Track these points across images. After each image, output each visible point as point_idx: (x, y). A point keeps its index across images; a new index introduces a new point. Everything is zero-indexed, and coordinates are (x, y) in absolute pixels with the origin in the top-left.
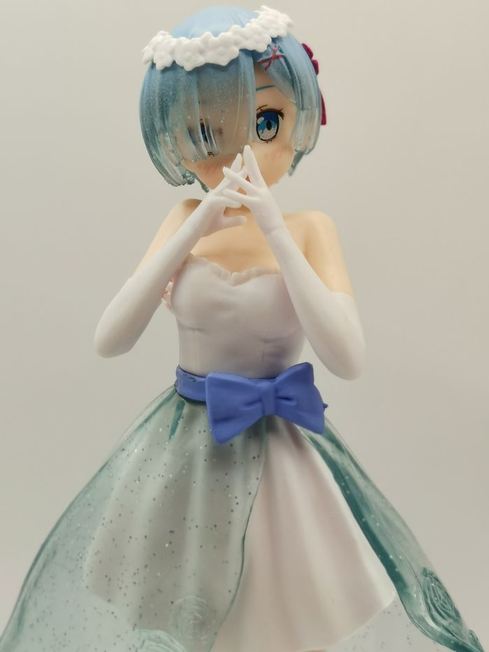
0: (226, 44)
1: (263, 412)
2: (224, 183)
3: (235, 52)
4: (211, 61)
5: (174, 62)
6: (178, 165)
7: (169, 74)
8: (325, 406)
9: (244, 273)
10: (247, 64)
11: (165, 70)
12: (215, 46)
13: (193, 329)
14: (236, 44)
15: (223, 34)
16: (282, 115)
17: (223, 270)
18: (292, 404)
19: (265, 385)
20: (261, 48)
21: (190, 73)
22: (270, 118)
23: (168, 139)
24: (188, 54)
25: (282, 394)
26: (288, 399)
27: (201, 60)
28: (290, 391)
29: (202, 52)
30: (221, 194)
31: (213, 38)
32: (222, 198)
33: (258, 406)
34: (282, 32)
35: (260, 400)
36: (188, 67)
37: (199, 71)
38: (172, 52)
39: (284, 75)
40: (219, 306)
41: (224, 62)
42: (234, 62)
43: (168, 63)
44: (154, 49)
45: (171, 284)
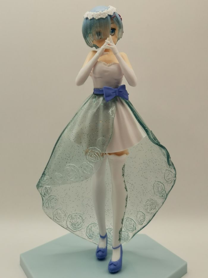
0: (105, 13)
1: (116, 95)
2: (105, 44)
3: (107, 15)
4: (102, 17)
5: (93, 18)
6: (93, 41)
7: (92, 20)
8: (128, 94)
9: (110, 64)
10: (109, 18)
11: (91, 19)
12: (102, 14)
13: (99, 78)
14: (107, 13)
15: (104, 11)
16: (115, 30)
17: (106, 63)
18: (122, 93)
19: (116, 89)
20: (112, 14)
21: (97, 20)
22: (113, 30)
23: (91, 35)
24: (96, 16)
25: (119, 91)
26: (121, 92)
27: (100, 17)
28: (121, 90)
29: (100, 15)
30: (105, 46)
31: (102, 12)
32: (105, 47)
33: (115, 93)
34: (115, 11)
35: (115, 92)
36: (97, 18)
37: (99, 19)
38: (93, 16)
39: (116, 20)
40: (105, 71)
41: (104, 17)
42: (107, 17)
43: (92, 17)
44: (87, 15)
45: (93, 69)
